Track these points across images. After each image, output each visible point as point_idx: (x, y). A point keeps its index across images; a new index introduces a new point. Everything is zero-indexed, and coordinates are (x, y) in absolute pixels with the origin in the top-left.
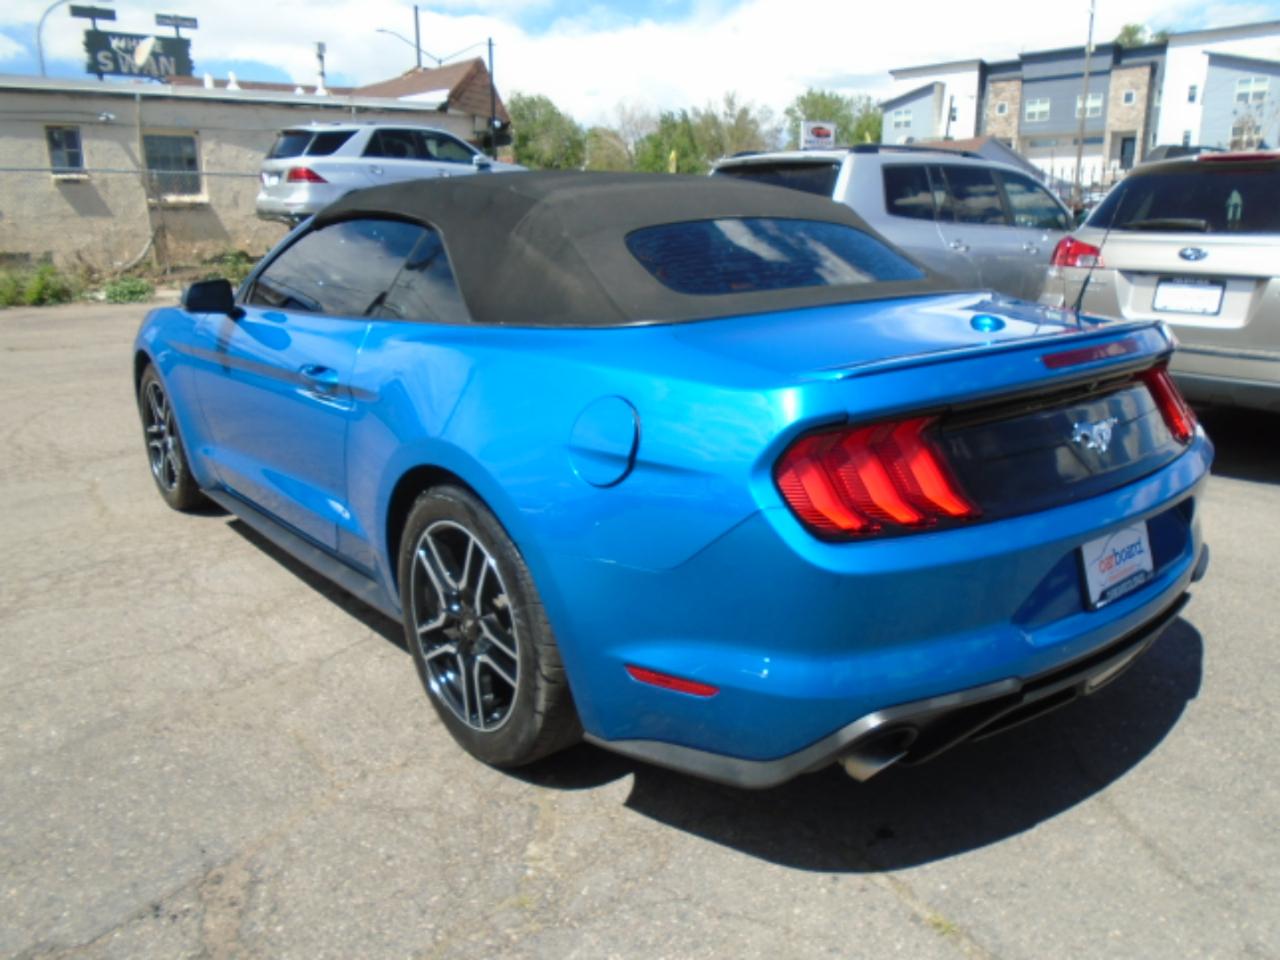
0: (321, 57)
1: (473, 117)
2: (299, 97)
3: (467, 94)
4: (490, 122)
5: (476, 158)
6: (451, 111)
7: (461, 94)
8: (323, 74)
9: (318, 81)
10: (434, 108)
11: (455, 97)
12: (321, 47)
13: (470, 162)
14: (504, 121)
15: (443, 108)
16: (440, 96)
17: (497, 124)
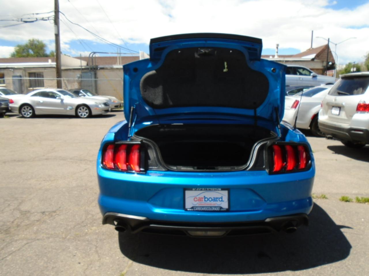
0: (277, 48)
1: (323, 62)
2: (271, 59)
3: (322, 55)
4: (328, 63)
5: (312, 74)
6: (315, 60)
7: (319, 55)
8: (277, 52)
9: (276, 54)
10: (310, 60)
11: (317, 56)
12: (278, 45)
13: (310, 75)
14: (333, 62)
15: (313, 60)
16: (313, 56)
17: (330, 63)
